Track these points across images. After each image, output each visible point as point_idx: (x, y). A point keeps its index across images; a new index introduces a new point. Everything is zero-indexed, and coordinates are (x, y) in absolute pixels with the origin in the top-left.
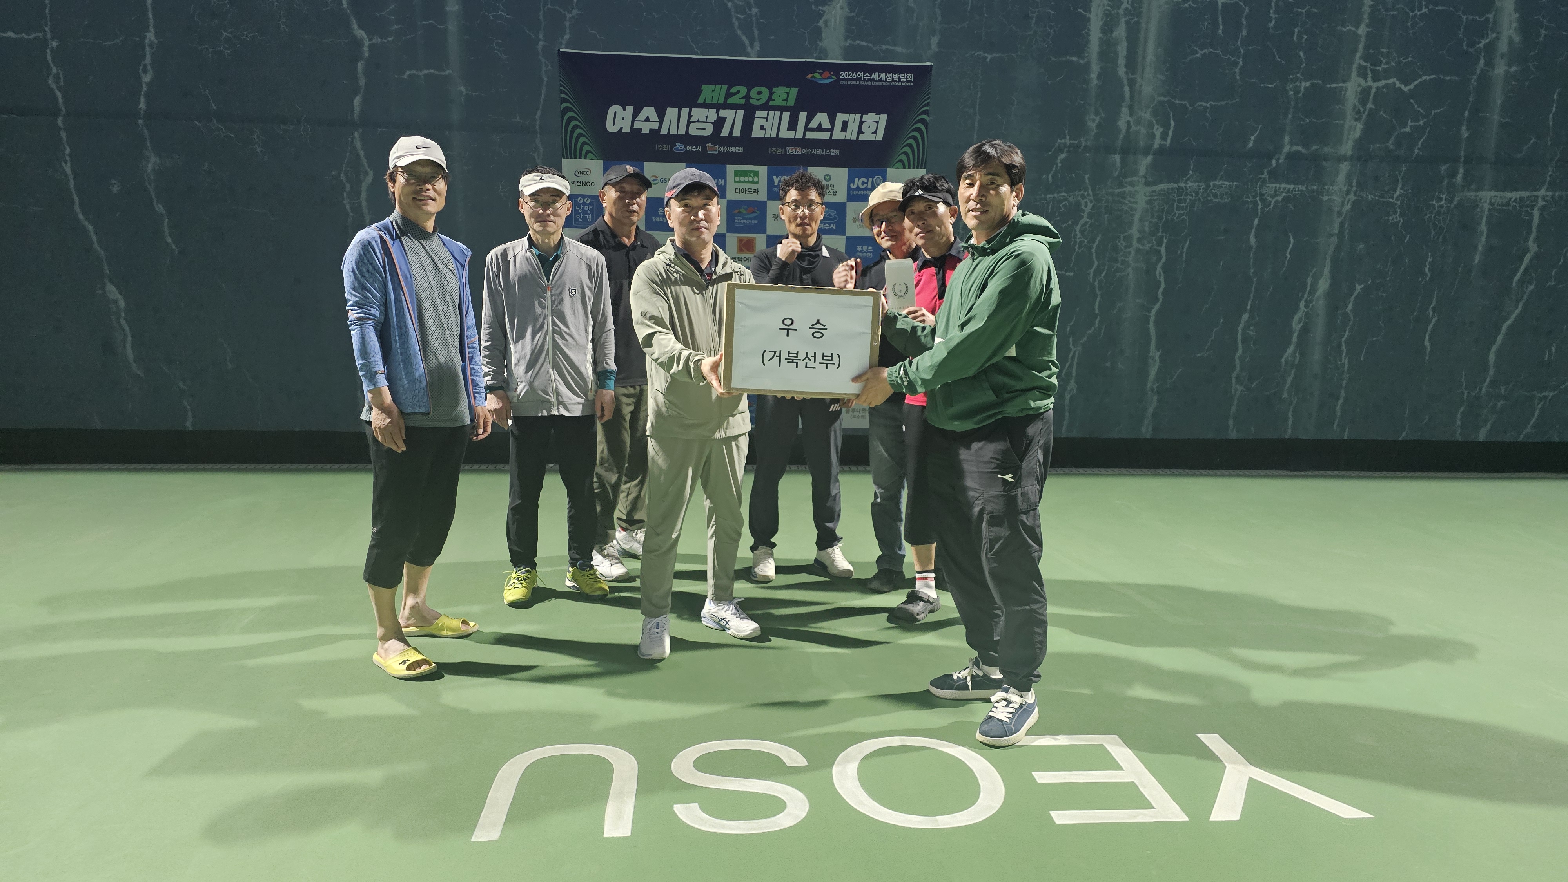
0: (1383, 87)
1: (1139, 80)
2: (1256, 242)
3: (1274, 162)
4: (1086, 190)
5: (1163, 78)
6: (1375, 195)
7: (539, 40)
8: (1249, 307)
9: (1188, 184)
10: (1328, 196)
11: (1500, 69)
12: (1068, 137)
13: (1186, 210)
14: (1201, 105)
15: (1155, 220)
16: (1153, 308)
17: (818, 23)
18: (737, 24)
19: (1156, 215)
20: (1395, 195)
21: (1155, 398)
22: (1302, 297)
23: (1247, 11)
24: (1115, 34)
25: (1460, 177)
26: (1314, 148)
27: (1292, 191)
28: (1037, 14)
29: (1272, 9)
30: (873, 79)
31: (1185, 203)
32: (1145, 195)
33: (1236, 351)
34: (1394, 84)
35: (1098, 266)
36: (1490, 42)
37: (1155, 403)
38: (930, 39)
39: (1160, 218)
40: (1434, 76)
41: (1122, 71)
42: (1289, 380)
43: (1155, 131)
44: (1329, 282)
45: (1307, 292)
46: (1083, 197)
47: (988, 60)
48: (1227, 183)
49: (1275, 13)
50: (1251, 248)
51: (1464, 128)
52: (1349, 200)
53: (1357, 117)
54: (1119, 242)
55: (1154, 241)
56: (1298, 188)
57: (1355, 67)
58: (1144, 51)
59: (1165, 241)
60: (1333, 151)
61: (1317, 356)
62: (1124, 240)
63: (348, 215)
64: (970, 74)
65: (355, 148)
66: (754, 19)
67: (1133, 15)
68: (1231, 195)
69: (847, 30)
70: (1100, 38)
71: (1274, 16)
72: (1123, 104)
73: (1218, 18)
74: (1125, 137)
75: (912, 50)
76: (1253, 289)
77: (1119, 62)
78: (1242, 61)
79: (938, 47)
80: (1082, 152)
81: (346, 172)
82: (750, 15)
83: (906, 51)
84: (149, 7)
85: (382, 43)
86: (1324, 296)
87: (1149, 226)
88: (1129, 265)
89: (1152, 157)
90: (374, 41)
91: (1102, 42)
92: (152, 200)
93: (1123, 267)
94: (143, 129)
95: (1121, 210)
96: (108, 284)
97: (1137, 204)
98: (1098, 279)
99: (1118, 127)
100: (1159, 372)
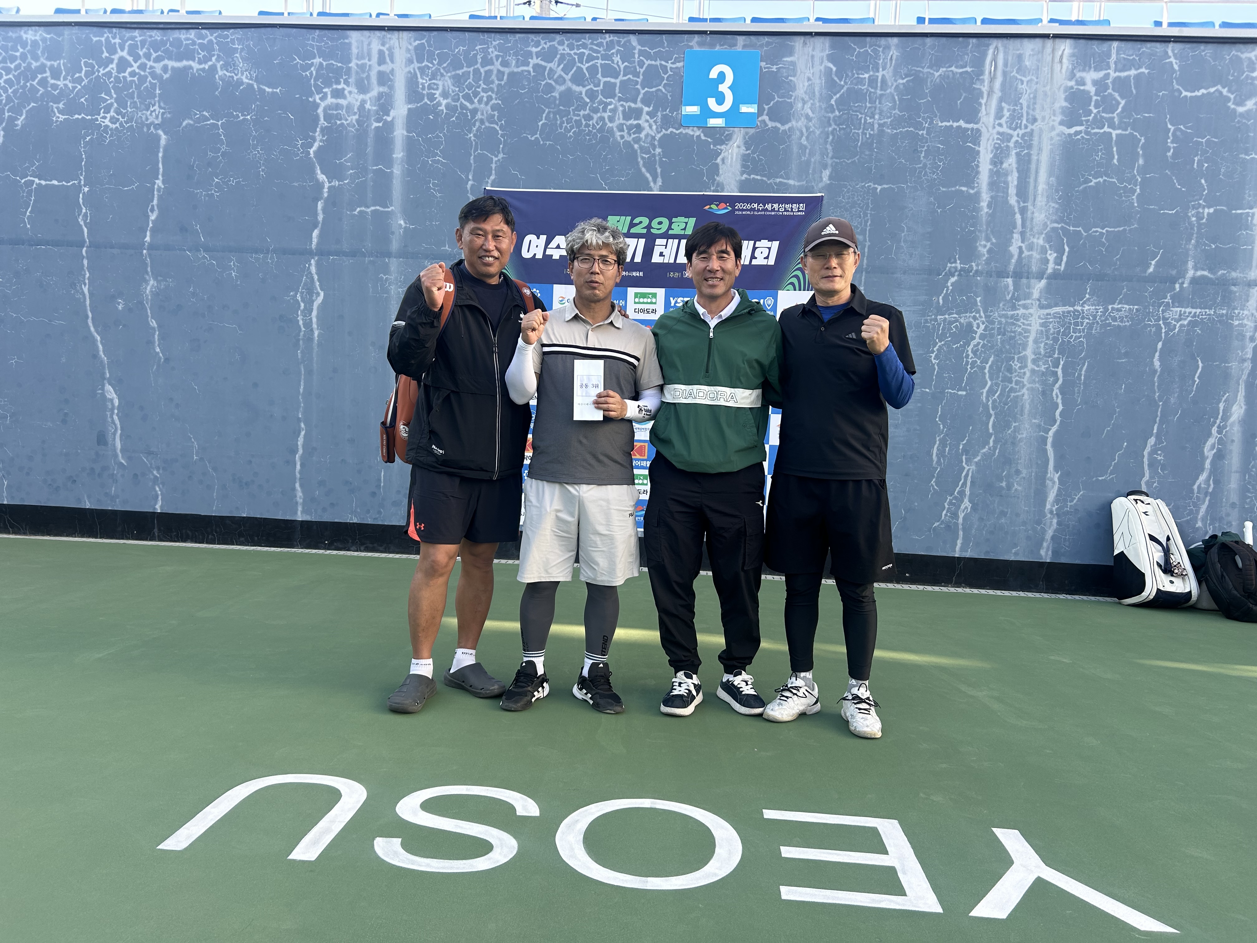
1: (1030, 207)
2: (1160, 366)
3: (1177, 286)
4: (978, 312)
5: (1057, 206)
7: (469, 180)
8: (1155, 431)
9: (1084, 307)
10: (1239, 320)
12: (958, 262)
13: (1084, 332)
14: (1097, 231)
15: (1050, 342)
16: (1050, 429)
17: (716, 159)
18: (641, 162)
19: (1051, 337)
21: (1055, 521)
22: (1215, 423)
23: (1143, 141)
24: (1005, 165)
26: (1220, 272)
27: (1199, 315)
28: (926, 148)
29: (1169, 138)
30: (767, 210)
31: (1082, 326)
32: (1039, 317)
33: (1144, 475)
35: (991, 386)
37: (1054, 525)
38: (821, 172)
39: (1055, 340)
41: (1013, 200)
42: (1203, 509)
43: (1048, 255)
44: (1244, 407)
45: (1220, 417)
47: (878, 190)
48: (1125, 306)
49: (1172, 142)
50: (1156, 371)
54: (1013, 362)
55: (1050, 363)
56: (1206, 312)
58: (1036, 180)
59: (1062, 363)
60: (1242, 275)
61: (1233, 483)
62: (1018, 361)
63: (300, 330)
64: (860, 204)
65: (310, 273)
66: (657, 158)
67: (1023, 147)
68: (1132, 319)
69: (743, 166)
70: (990, 169)
71: (1172, 145)
72: (1015, 231)
73: (1113, 148)
74: (1017, 262)
75: (805, 182)
76: (1159, 413)
77: (1010, 191)
78: (1140, 189)
79: (830, 179)
80: (974, 276)
81: (302, 293)
82: (654, 155)
83: (799, 184)
84: (160, 159)
85: (339, 185)
86: (1239, 421)
87: (1044, 347)
88: (1024, 386)
89: (1046, 281)
90: (332, 184)
91: (992, 173)
92: (148, 317)
93: (1018, 387)
94: (146, 258)
95: (1014, 332)
96: (107, 385)
97: (1031, 326)
98: (991, 398)
99: (1010, 252)
100: (1059, 494)
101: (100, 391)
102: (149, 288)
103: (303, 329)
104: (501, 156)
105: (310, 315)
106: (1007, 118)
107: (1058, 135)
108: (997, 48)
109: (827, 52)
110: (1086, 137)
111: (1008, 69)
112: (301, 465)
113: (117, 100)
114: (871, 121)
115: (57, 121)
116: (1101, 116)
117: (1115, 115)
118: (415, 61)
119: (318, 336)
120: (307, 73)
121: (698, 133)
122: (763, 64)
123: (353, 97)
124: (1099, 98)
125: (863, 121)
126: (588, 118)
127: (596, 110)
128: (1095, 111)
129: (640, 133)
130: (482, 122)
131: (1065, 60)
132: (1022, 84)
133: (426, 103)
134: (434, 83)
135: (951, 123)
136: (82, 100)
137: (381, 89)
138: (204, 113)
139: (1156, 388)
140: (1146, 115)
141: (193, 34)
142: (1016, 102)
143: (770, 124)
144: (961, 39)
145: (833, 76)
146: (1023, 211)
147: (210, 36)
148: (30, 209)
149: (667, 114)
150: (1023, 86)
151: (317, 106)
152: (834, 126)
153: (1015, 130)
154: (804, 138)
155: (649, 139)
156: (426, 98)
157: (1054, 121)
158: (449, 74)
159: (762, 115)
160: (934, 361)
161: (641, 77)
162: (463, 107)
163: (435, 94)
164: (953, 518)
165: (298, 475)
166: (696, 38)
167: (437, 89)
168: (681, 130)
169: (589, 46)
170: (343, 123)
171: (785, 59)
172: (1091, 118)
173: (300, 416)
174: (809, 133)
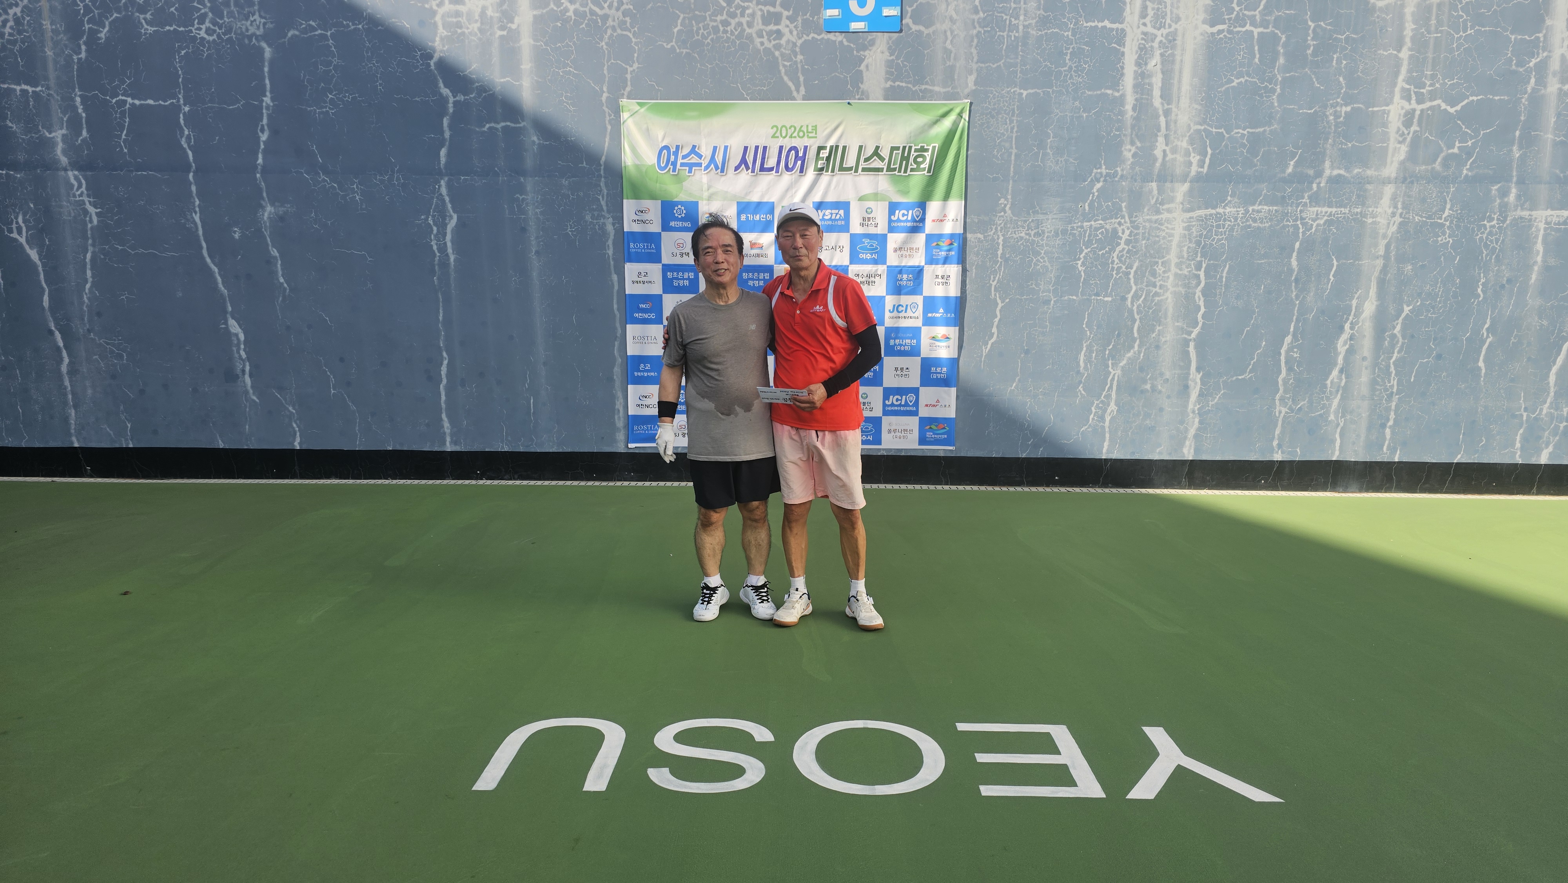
0: (1428, 109)
1: (1174, 110)
2: (1298, 265)
4: (1123, 217)
5: (1199, 107)
6: (1422, 217)
7: (604, 92)
8: (1292, 329)
9: (1226, 209)
10: (1373, 218)
11: (1553, 87)
12: (1104, 167)
13: (1225, 235)
14: (1238, 133)
15: (1193, 245)
16: (1192, 332)
17: (860, 66)
18: (783, 71)
20: (1444, 216)
21: (1197, 420)
22: (1348, 319)
23: (1284, 39)
24: (1149, 67)
25: (1512, 198)
26: (1356, 171)
27: (1334, 214)
28: (1071, 50)
29: (1309, 36)
31: (1223, 229)
32: (1183, 221)
33: (1280, 374)
34: (1439, 106)
35: (1136, 291)
36: (1541, 60)
37: (1196, 424)
38: (967, 78)
39: (1198, 243)
40: (1481, 97)
41: (1157, 102)
42: (1336, 402)
43: (1191, 158)
44: (1375, 303)
45: (1352, 313)
46: (1120, 224)
47: (1024, 96)
48: (1265, 207)
49: (1313, 39)
50: (1292, 271)
51: (1515, 148)
52: (1395, 222)
53: (1401, 139)
54: (1157, 267)
55: (1193, 266)
56: (1341, 211)
57: (1397, 90)
58: (1180, 81)
59: (1204, 265)
60: (1376, 173)
61: (1364, 378)
62: (1162, 266)
63: (435, 255)
64: (1006, 110)
65: (441, 194)
66: (799, 66)
67: (1167, 47)
68: (1271, 220)
69: (887, 73)
70: (1135, 71)
71: (1312, 43)
72: (1159, 134)
73: (1254, 47)
74: (1161, 166)
75: (950, 89)
76: (1295, 312)
77: (1154, 93)
78: (1280, 88)
79: (975, 85)
80: (1119, 181)
81: (433, 216)
82: (796, 62)
83: (944, 90)
84: (266, 74)
85: (465, 100)
86: (1370, 317)
87: (1188, 251)
88: (1168, 289)
89: (1189, 184)
90: (457, 98)
91: (1137, 75)
92: (268, 245)
93: (1161, 291)
94: (260, 182)
95: (1158, 237)
96: (230, 319)
97: (1174, 230)
98: (1136, 303)
99: (1154, 154)
100: (1201, 395)
101: (223, 326)
102: (266, 215)
103: (438, 254)
104: (636, 65)
105: (444, 239)
106: (1152, 17)
107: (1202, 34)
110: (1228, 35)
112: (446, 396)
113: (212, 9)
114: (1016, 22)
115: (146, 34)
116: (1243, 14)
117: (1257, 12)
119: (454, 261)
121: (840, 38)
123: (473, 3)
125: (1008, 22)
126: (726, 23)
127: (733, 15)
128: (1237, 9)
129: (780, 39)
130: (614, 29)
133: (552, 9)
135: (1096, 23)
136: (172, 9)
138: (312, 23)
139: (1293, 287)
140: (1287, 12)
143: (915, 28)
148: (125, 132)
149: (807, 18)
151: (434, 13)
152: (978, 29)
153: (1159, 29)
154: (948, 42)
155: (791, 45)
156: (551, 3)
157: (1197, 20)
159: (906, 18)
160: (1080, 268)
162: (592, 13)
164: (1099, 422)
165: (443, 405)
168: (823, 35)
170: (463, 33)
172: (1233, 16)
173: (442, 345)
174: (954, 37)
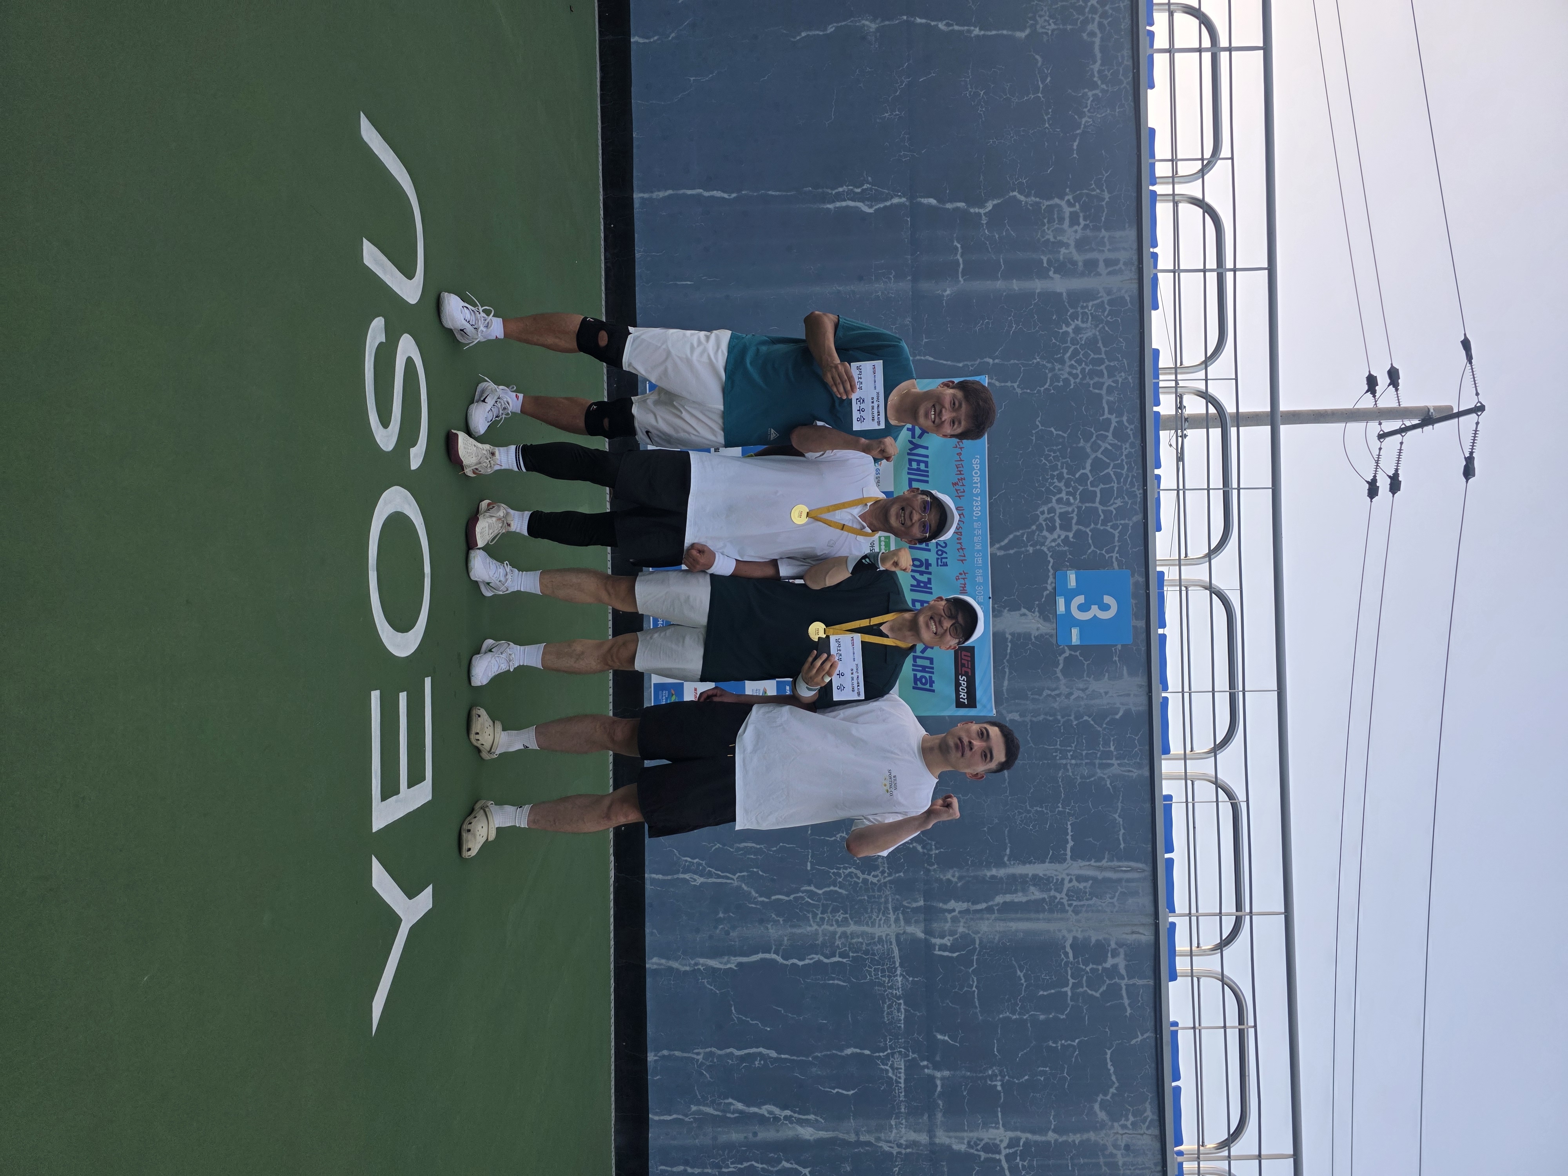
0: (1001, 1167)
1: (993, 916)
2: (847, 1055)
3: (925, 1063)
4: (890, 875)
5: (996, 941)
7: (994, 360)
8: (783, 1056)
9: (900, 977)
10: (895, 1125)
12: (937, 852)
13: (875, 979)
14: (973, 981)
15: (864, 947)
16: (778, 955)
17: (1024, 608)
18: (1018, 534)
21: (688, 968)
22: (795, 1112)
23: (1062, 1017)
24: (1032, 889)
26: (940, 1102)
27: (898, 1086)
28: (1045, 811)
29: (1066, 1041)
31: (881, 976)
32: (887, 935)
33: (737, 1050)
35: (819, 894)
37: (683, 969)
38: (1017, 712)
39: (866, 952)
41: (999, 899)
42: (709, 1110)
43: (948, 937)
44: (812, 1138)
45: (801, 1116)
46: (883, 872)
48: (903, 1016)
49: (1062, 1045)
50: (842, 1050)
52: (892, 1148)
53: (972, 1143)
54: (842, 913)
55: (844, 949)
56: (901, 1092)
57: (1019, 1134)
58: (1020, 920)
59: (844, 960)
60: (939, 1123)
61: (735, 1136)
62: (843, 918)
63: (833, 189)
65: (892, 197)
66: (1023, 549)
67: (1050, 904)
68: (891, 1023)
69: (1019, 634)
70: (1028, 875)
71: (1059, 1045)
72: (970, 903)
73: (1054, 989)
74: (940, 908)
75: (1006, 696)
76: (801, 1058)
77: (1008, 895)
78: (1016, 1019)
81: (871, 189)
82: (1026, 546)
83: (1005, 691)
84: (1000, 32)
85: (983, 224)
86: (798, 1135)
87: (858, 942)
88: (820, 926)
89: (923, 937)
90: (984, 217)
91: (1024, 877)
92: (837, 22)
93: (818, 920)
94: (899, 19)
95: (872, 912)
97: (879, 927)
98: (806, 895)
99: (949, 901)
100: (714, 970)
102: (867, 23)
103: (834, 192)
104: (1019, 391)
105: (849, 199)
106: (1078, 887)
107: (1064, 937)
108: (1144, 871)
109: (1133, 709)
110: (1063, 962)
111: (1124, 884)
114: (1069, 756)
116: (1083, 975)
117: (1085, 988)
118: (1109, 297)
119: (827, 208)
120: (1093, 186)
121: (1049, 588)
122: (1119, 647)
123: (1071, 235)
124: (1100, 972)
125: (1068, 748)
126: (1060, 477)
127: (1067, 485)
128: (1088, 969)
129: (1047, 531)
130: (1052, 369)
131: (1135, 936)
132: (1111, 898)
133: (1069, 311)
134: (1088, 318)
135: (1070, 834)
137: (1080, 264)
138: (1049, 79)
139: (826, 1053)
140: (1086, 1018)
141: (1128, 63)
142: (1093, 895)
143: (1061, 659)
144: (1150, 836)
145: (1111, 716)
146: (990, 910)
147: (1126, 82)
149: (1067, 556)
150: (1108, 899)
151: (1061, 197)
152: (1062, 721)
153: (1067, 895)
154: (1049, 692)
155: (1042, 540)
156: (1074, 310)
157: (1077, 931)
158: (1098, 333)
159: (1070, 650)
161: (1102, 528)
162: (1066, 349)
163: (1078, 320)
164: (684, 868)
165: (681, 192)
166: (1142, 580)
167: (1083, 322)
168: (1052, 571)
169: (1130, 475)
170: (1045, 225)
171: (1125, 668)
172: (1081, 966)
173: (743, 192)
174: (1054, 697)
